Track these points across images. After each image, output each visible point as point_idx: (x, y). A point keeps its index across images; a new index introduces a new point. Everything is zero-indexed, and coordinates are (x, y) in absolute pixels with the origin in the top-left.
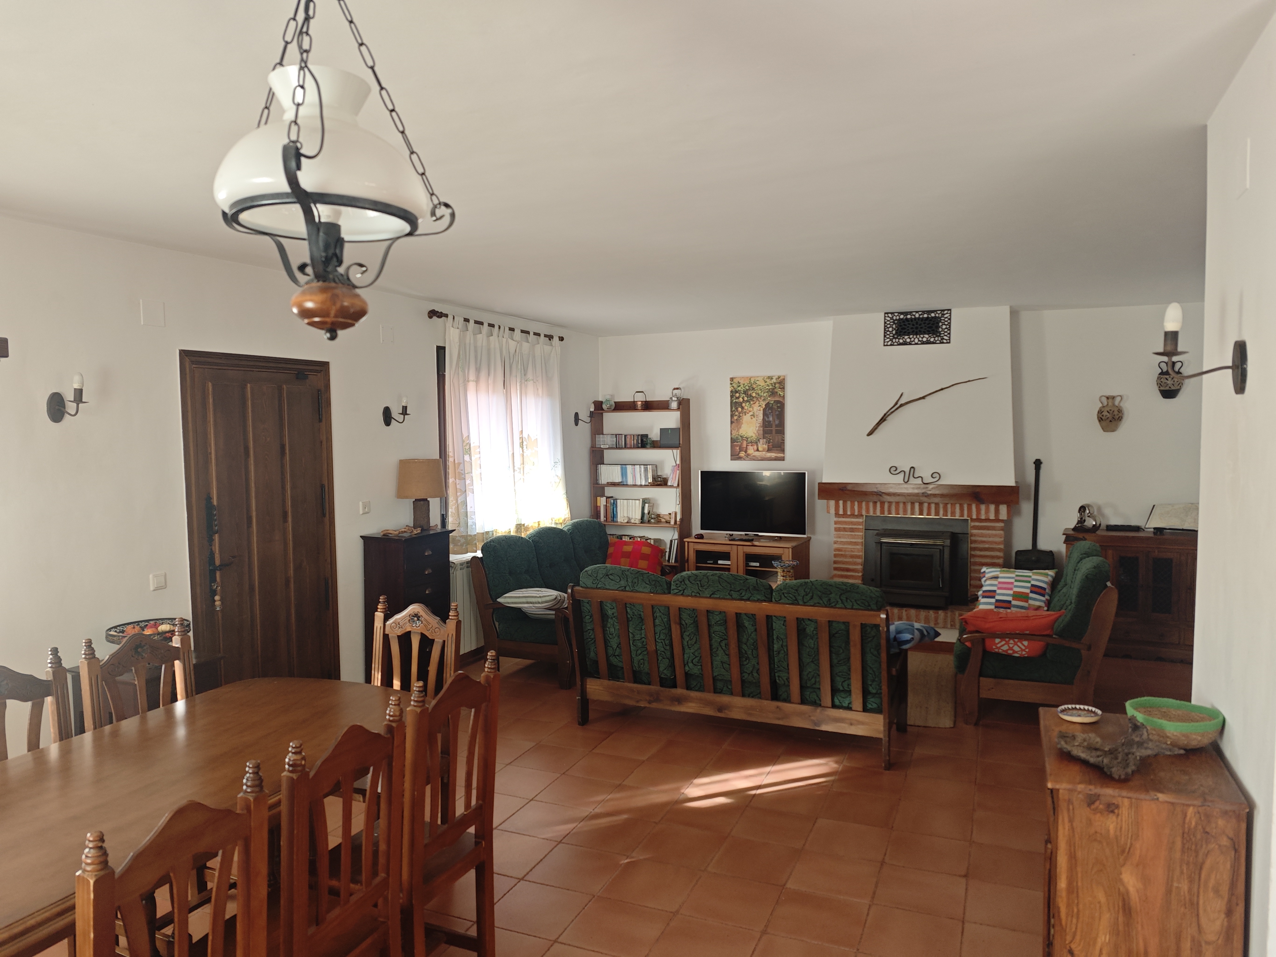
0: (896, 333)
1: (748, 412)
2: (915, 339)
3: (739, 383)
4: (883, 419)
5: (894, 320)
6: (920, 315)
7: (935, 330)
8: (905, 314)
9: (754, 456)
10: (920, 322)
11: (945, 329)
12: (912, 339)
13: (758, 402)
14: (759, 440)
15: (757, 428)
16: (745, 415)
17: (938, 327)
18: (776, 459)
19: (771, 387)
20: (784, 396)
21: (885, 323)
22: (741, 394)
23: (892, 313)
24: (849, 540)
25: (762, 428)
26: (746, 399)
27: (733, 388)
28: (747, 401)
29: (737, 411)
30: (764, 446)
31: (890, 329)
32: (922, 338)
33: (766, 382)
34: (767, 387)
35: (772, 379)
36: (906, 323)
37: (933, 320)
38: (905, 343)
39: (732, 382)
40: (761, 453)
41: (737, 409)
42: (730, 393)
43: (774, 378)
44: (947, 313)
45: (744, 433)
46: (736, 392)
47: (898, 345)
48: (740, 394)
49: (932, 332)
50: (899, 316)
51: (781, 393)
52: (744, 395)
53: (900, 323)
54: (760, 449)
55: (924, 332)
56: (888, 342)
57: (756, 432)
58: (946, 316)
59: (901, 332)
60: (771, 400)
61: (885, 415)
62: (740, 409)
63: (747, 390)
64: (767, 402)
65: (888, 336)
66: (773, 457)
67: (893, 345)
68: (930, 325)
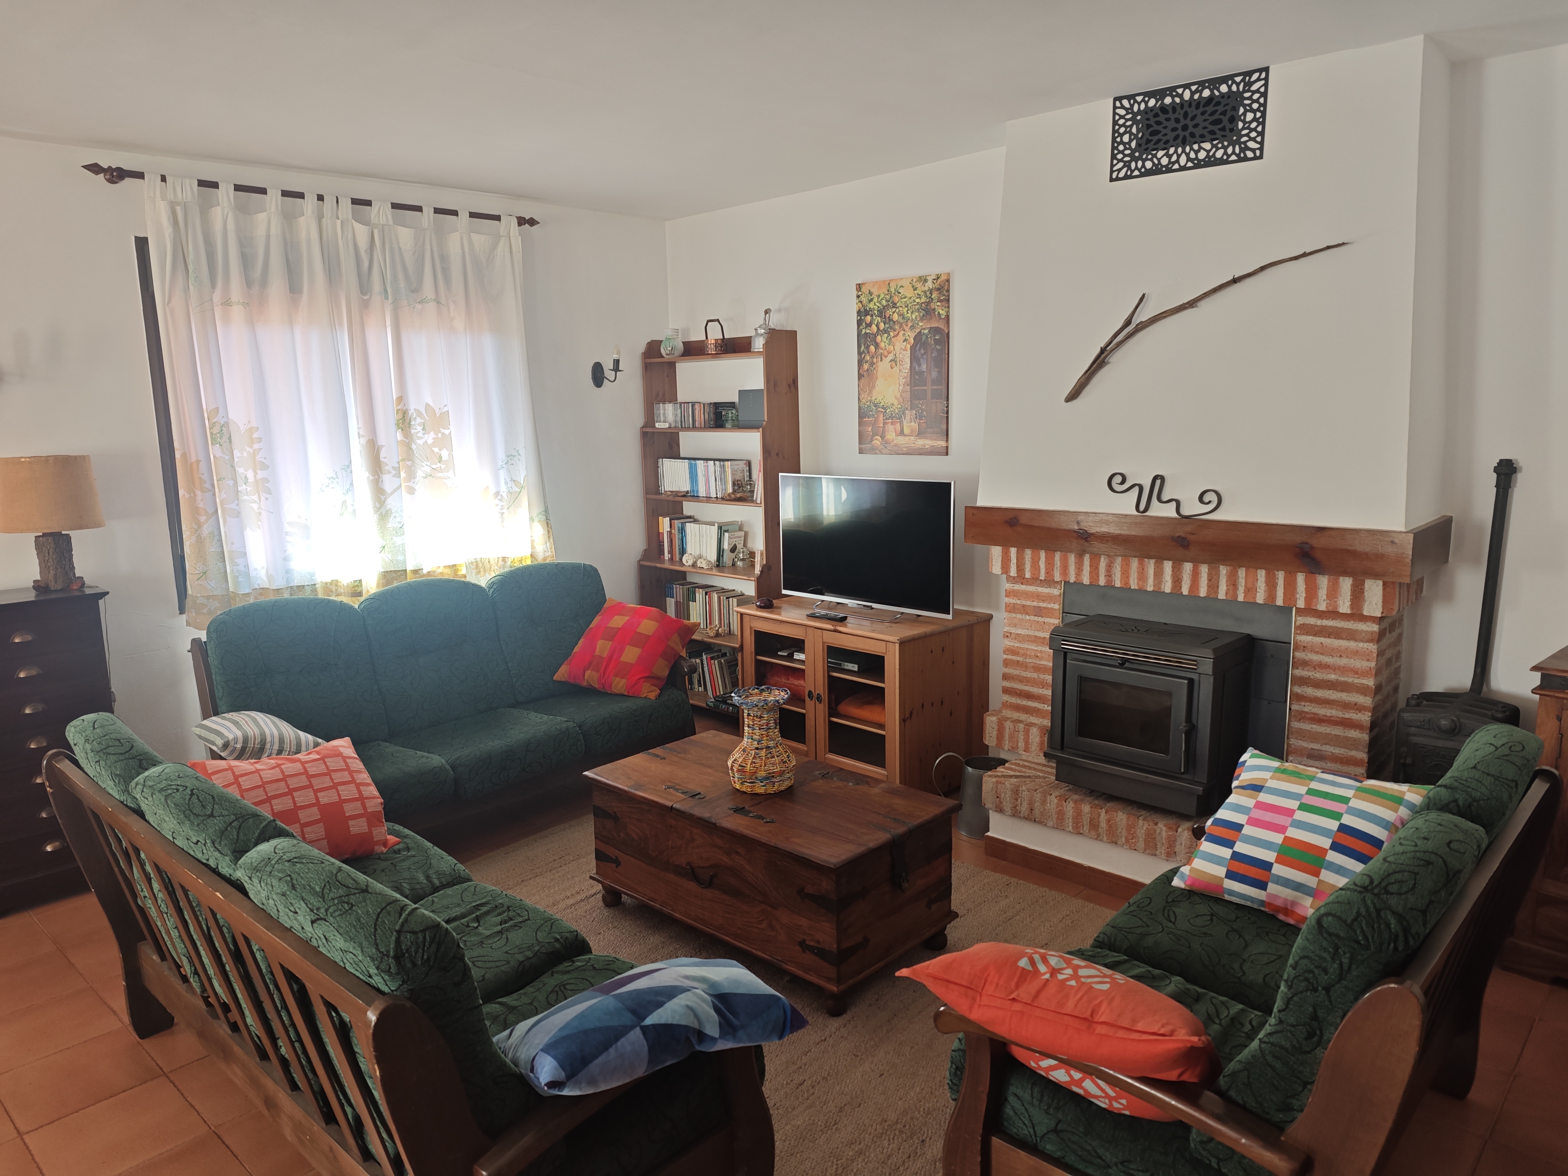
0: (1139, 145)
1: (886, 353)
2: (1179, 156)
3: (870, 293)
4: (1100, 362)
5: (1135, 115)
6: (1193, 93)
7: (1229, 126)
8: (1159, 94)
9: (896, 445)
10: (1192, 112)
11: (1251, 122)
12: (1174, 158)
13: (902, 332)
14: (904, 413)
15: (901, 388)
16: (881, 360)
17: (1233, 120)
18: (933, 452)
19: (924, 299)
20: (948, 317)
21: (1115, 123)
22: (874, 317)
23: (1129, 97)
24: (1031, 633)
25: (909, 387)
26: (882, 326)
27: (861, 306)
28: (885, 331)
29: (868, 352)
30: (913, 424)
31: (1126, 138)
32: (1197, 152)
33: (915, 289)
34: (918, 300)
35: (926, 281)
36: (1162, 117)
37: (1224, 101)
38: (1157, 170)
39: (860, 293)
40: (907, 438)
41: (868, 347)
42: (856, 314)
43: (930, 279)
44: (1258, 80)
45: (880, 398)
46: (867, 313)
47: (1142, 175)
48: (872, 316)
49: (1219, 134)
50: (1146, 103)
51: (941, 312)
52: (879, 319)
53: (1148, 119)
54: (906, 431)
55: (1202, 136)
56: (1119, 170)
57: (898, 395)
58: (1254, 87)
59: (1148, 141)
60: (924, 326)
61: (1103, 350)
62: (872, 348)
63: (884, 307)
64: (918, 331)
65: (1120, 156)
66: (927, 447)
67: (1131, 177)
68: (1216, 116)
